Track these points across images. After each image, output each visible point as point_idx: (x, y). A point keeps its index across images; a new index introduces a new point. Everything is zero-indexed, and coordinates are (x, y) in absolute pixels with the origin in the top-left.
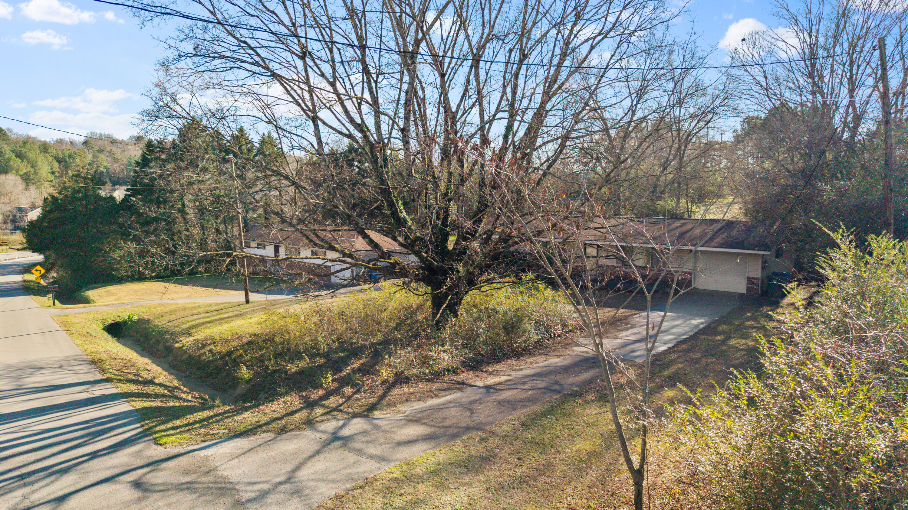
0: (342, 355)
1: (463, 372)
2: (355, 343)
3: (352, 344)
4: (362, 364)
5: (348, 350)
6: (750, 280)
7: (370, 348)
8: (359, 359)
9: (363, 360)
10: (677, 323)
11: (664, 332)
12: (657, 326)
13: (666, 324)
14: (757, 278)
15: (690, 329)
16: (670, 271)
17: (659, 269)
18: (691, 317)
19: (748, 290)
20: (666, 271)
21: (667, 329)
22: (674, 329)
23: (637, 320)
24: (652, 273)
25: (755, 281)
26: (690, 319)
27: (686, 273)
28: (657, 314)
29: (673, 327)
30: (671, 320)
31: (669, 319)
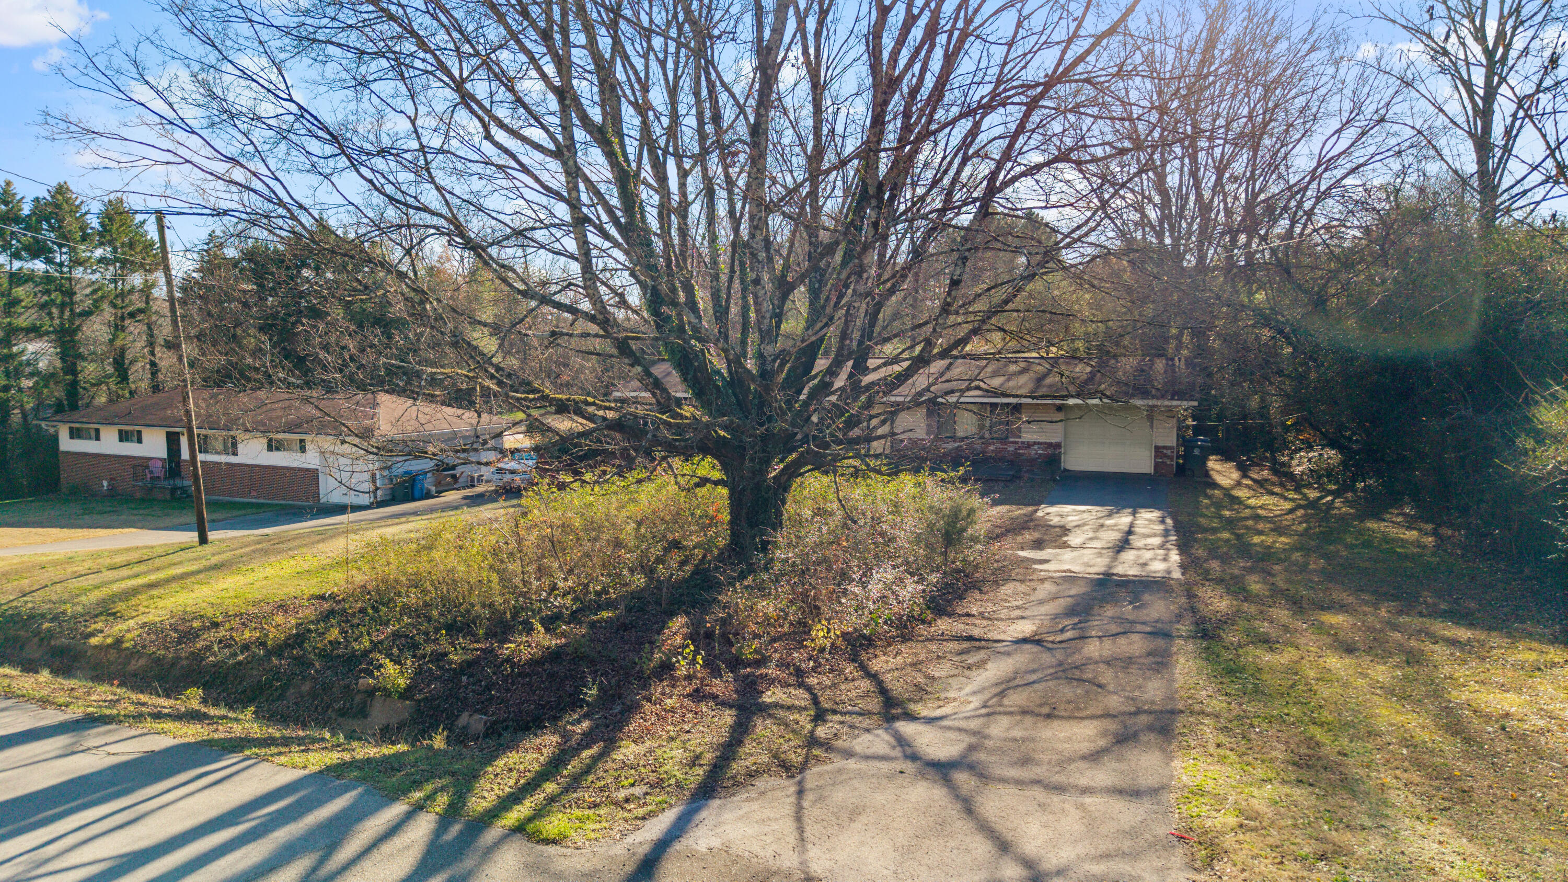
6: (1159, 451)
10: (1124, 519)
11: (1130, 532)
12: (1102, 526)
13: (1109, 522)
14: (1171, 448)
15: (1162, 527)
16: (1023, 443)
17: (1004, 440)
18: (1130, 510)
19: (1157, 465)
20: (1016, 443)
21: (1127, 529)
22: (1137, 530)
23: (1055, 520)
24: (992, 448)
25: (1169, 452)
26: (1134, 514)
27: (1050, 445)
28: (1068, 508)
29: (1132, 525)
30: (1110, 515)
31: (1100, 515)
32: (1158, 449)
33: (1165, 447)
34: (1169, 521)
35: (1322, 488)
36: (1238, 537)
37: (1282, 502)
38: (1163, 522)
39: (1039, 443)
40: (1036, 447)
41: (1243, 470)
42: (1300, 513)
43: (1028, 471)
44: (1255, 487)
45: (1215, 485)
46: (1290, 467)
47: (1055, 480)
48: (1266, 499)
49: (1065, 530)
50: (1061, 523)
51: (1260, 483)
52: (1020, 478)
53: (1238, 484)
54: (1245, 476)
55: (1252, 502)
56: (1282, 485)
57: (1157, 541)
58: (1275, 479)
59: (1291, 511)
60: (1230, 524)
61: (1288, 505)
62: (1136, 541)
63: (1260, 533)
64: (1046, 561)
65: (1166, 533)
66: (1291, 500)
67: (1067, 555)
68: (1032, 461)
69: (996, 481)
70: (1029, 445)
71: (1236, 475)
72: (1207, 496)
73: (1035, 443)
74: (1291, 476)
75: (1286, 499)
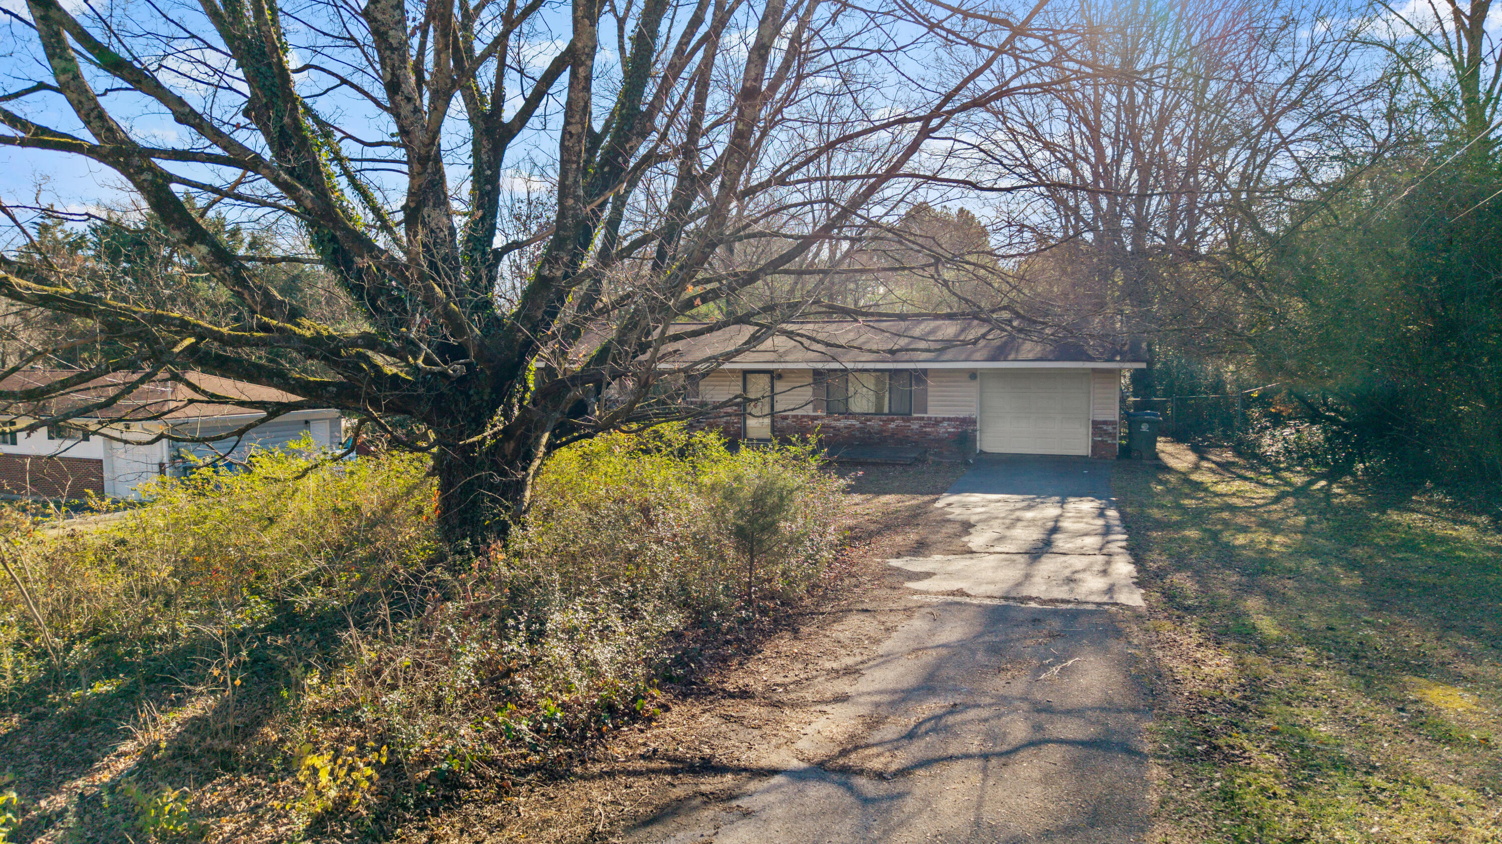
0: (102, 687)
1: (666, 708)
2: (162, 639)
3: (149, 641)
4: (196, 725)
5: (129, 670)
6: (1097, 427)
7: (235, 650)
8: (179, 703)
9: (194, 709)
10: (1050, 511)
11: (1055, 530)
12: (1018, 520)
13: (1029, 515)
14: (1113, 423)
15: (1100, 522)
16: (929, 419)
17: (907, 416)
18: (1057, 498)
19: (1094, 448)
20: (922, 419)
21: (1050, 524)
22: (1065, 524)
23: (957, 513)
24: (892, 425)
25: (1110, 428)
26: (1062, 503)
27: (964, 421)
28: (976, 497)
29: (1057, 520)
30: (1029, 508)
31: (1019, 505)
32: (1095, 424)
33: (1105, 423)
34: (1112, 513)
35: (1307, 471)
36: (1215, 535)
37: (1261, 490)
38: (1101, 514)
39: (949, 419)
40: (945, 424)
41: (1201, 452)
42: (1290, 501)
43: (936, 454)
44: (1220, 470)
45: (1168, 469)
46: (1260, 446)
47: (967, 464)
48: (1237, 485)
49: (967, 527)
50: (964, 517)
51: (1225, 467)
52: (924, 461)
53: (1196, 468)
54: (1203, 458)
55: (1221, 488)
56: (1252, 468)
57: (1092, 541)
58: (1241, 462)
59: (1276, 500)
60: (1198, 517)
61: (1271, 493)
62: (1061, 542)
63: (1244, 529)
64: (928, 575)
65: (1107, 530)
66: (1271, 486)
67: (960, 563)
68: (940, 441)
69: (894, 465)
70: (937, 422)
71: (1191, 457)
72: (1160, 482)
73: (944, 419)
74: (1263, 460)
75: (1265, 485)
